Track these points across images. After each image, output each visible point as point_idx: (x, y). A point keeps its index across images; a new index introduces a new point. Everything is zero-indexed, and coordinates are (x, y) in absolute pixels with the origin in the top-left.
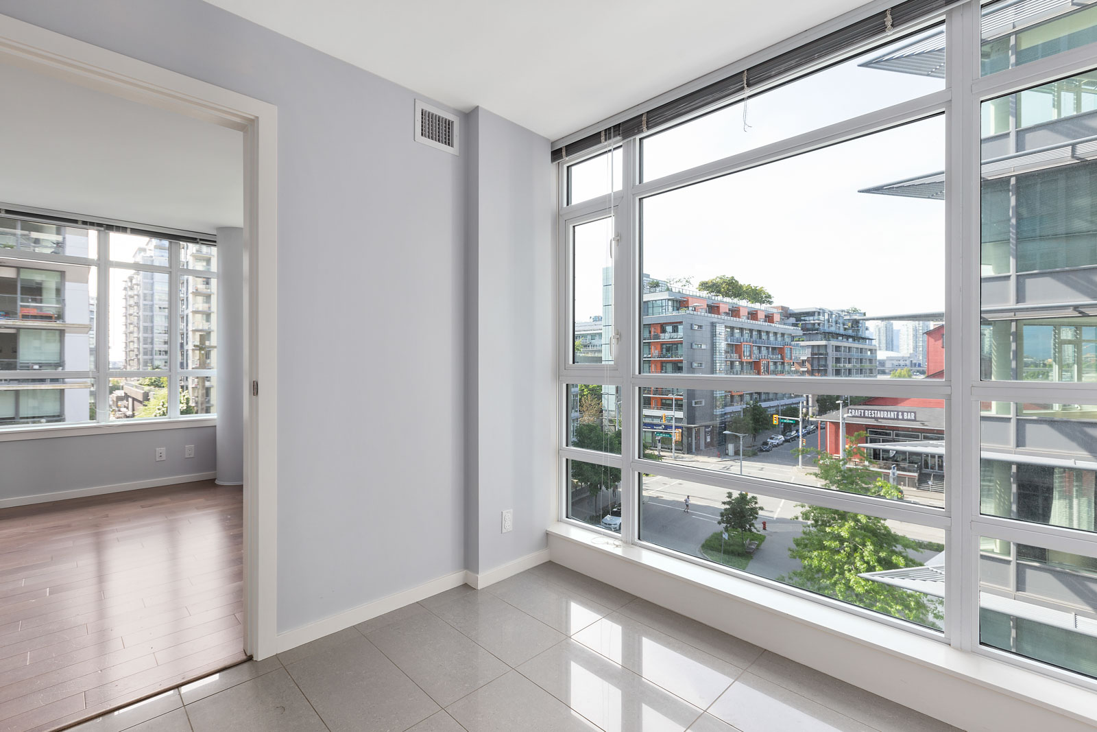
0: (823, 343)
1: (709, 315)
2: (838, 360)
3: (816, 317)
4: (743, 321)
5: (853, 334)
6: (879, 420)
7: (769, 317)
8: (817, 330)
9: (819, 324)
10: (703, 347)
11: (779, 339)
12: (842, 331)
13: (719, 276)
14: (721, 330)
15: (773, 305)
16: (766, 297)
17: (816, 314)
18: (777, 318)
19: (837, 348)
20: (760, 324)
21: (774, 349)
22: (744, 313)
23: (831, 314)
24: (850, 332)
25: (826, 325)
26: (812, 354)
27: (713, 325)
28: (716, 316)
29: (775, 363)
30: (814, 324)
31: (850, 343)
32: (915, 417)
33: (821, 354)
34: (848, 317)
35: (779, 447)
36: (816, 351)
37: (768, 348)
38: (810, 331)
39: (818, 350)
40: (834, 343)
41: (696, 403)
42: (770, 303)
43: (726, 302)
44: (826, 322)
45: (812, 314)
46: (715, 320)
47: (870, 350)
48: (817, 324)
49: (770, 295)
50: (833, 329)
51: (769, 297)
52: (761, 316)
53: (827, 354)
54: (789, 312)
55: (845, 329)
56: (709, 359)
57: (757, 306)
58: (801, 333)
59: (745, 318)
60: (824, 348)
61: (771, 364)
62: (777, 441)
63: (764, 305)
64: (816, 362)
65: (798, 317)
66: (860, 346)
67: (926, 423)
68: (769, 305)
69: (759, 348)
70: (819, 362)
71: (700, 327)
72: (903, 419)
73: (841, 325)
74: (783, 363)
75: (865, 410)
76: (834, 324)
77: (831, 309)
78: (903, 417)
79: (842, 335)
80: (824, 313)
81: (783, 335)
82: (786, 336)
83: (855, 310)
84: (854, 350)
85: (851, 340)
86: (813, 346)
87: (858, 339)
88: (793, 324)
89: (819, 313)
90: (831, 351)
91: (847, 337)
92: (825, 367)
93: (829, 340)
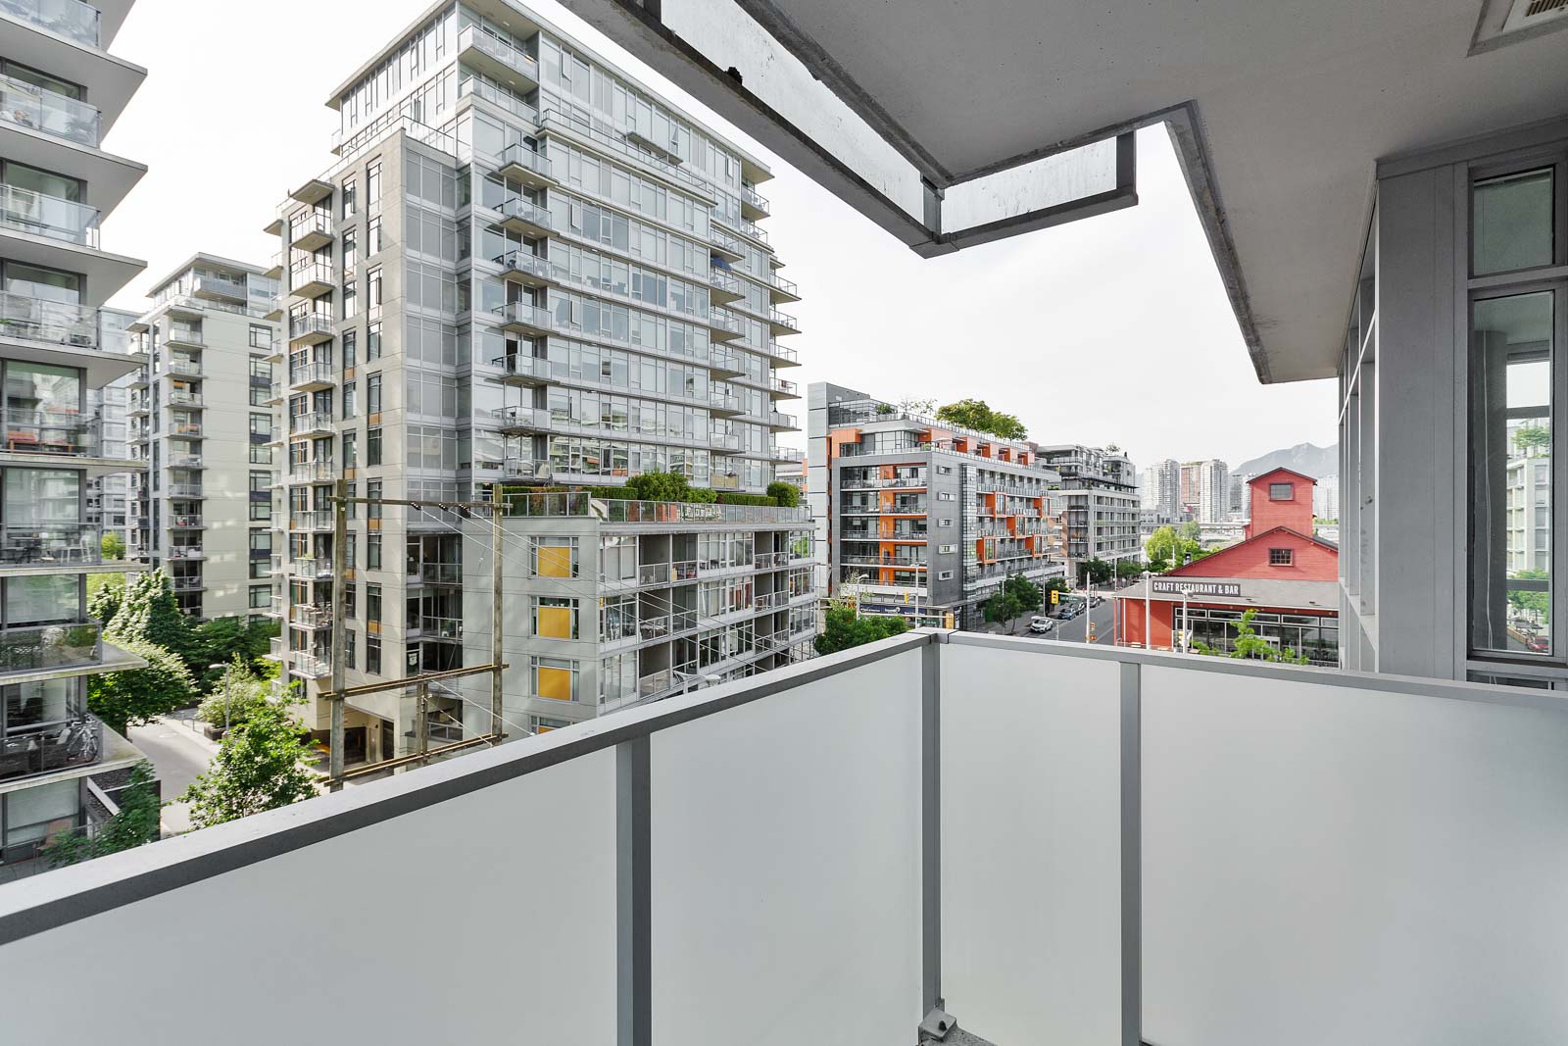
0: (1084, 492)
1: (958, 453)
2: (1099, 515)
3: (1073, 458)
4: (993, 463)
5: (1114, 481)
6: (1194, 596)
7: (1022, 457)
8: (1076, 474)
9: (1076, 467)
10: (952, 498)
11: (1035, 487)
12: (1101, 477)
13: (964, 399)
14: (972, 472)
15: (1026, 441)
16: (1018, 430)
17: (1073, 453)
18: (1031, 457)
19: (1099, 499)
20: (1013, 467)
21: (1028, 500)
22: (994, 450)
23: (1090, 454)
24: (1110, 478)
25: (1085, 469)
26: (1070, 507)
27: (963, 468)
28: (962, 454)
29: (1030, 519)
30: (1070, 467)
31: (1112, 492)
32: (1239, 591)
33: (1078, 507)
34: (1107, 459)
35: (1047, 633)
36: (1073, 503)
37: (1021, 499)
38: (1069, 476)
39: (1077, 502)
40: (1096, 492)
41: (944, 575)
42: (1023, 438)
43: (974, 437)
44: (1084, 464)
45: (1067, 453)
46: (965, 461)
47: (1133, 502)
48: (1073, 468)
49: (1022, 428)
50: (1092, 474)
51: (1021, 429)
52: (1014, 455)
53: (1087, 507)
54: (1038, 450)
55: (1105, 474)
56: (958, 515)
57: (1006, 442)
58: (1059, 478)
59: (995, 457)
60: (1083, 500)
61: (1026, 520)
62: (1045, 626)
63: (1015, 440)
64: (1073, 518)
65: (1049, 455)
66: (1123, 497)
67: (1253, 600)
68: (1021, 441)
69: (1012, 498)
70: (1077, 518)
71: (948, 470)
72: (1224, 595)
73: (1100, 469)
74: (1038, 520)
75: (1175, 583)
76: (1092, 467)
77: (1089, 447)
78: (1224, 591)
79: (1103, 482)
80: (1082, 452)
81: (1038, 481)
82: (1042, 483)
83: (1114, 449)
84: (1116, 501)
85: (1112, 488)
86: (1070, 497)
87: (1119, 486)
88: (1044, 467)
89: (1076, 452)
90: (1092, 503)
91: (1108, 484)
92: (1085, 523)
93: (1089, 488)
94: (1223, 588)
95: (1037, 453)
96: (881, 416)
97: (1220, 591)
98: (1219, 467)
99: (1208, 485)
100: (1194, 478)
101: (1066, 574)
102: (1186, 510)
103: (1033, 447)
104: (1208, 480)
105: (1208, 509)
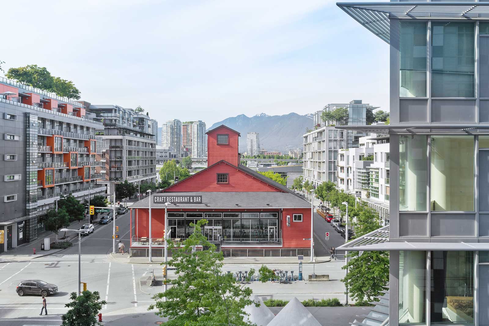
0: (120, 137)
1: (22, 105)
2: (130, 152)
3: (113, 114)
4: (53, 114)
5: (140, 130)
6: (177, 204)
7: (76, 111)
8: (115, 125)
9: (115, 120)
10: (16, 138)
11: (85, 132)
12: (132, 128)
13: (30, 64)
14: (34, 119)
15: (80, 100)
16: (73, 91)
17: (113, 111)
18: (83, 112)
19: (130, 142)
20: (68, 118)
21: (81, 141)
22: (54, 105)
23: (124, 112)
24: (137, 129)
25: (121, 122)
26: (111, 147)
27: (26, 116)
28: (26, 105)
29: (82, 155)
30: (111, 120)
31: (138, 138)
32: (201, 200)
33: (117, 147)
34: (136, 116)
35: (90, 236)
36: (113, 144)
37: (75, 141)
38: (110, 126)
39: (115, 144)
40: (127, 137)
41: (8, 198)
42: (78, 98)
43: (38, 93)
44: (121, 119)
45: (109, 111)
46: (28, 111)
47: (152, 144)
48: (113, 121)
49: (77, 90)
50: (125, 125)
51: (76, 91)
52: (70, 109)
53: (122, 147)
54: (91, 107)
55: (134, 126)
56: (22, 151)
57: (65, 100)
58: (103, 127)
59: (55, 110)
60: (119, 142)
61: (79, 156)
62: (88, 230)
63: (72, 99)
64: (113, 154)
65: (98, 111)
66: (145, 141)
67: (208, 205)
68: (76, 100)
69: (68, 140)
70: (115, 154)
71: (13, 117)
72: (193, 203)
73: (131, 123)
74: (88, 156)
75: (166, 197)
76: (126, 121)
77: (124, 107)
78: (193, 200)
79: (133, 131)
80: (119, 110)
81: (88, 128)
82: (91, 130)
83: (141, 110)
84: (141, 144)
85: (139, 135)
86: (111, 140)
87: (143, 134)
88: (94, 119)
89: (115, 110)
90: (125, 145)
91: (136, 133)
92: (121, 158)
93: (123, 135)
94: (193, 199)
95: (90, 109)
97: (191, 201)
98: (201, 125)
99: (196, 136)
100: (189, 131)
101: (108, 192)
102: (185, 150)
103: (87, 105)
104: (196, 133)
105: (196, 150)
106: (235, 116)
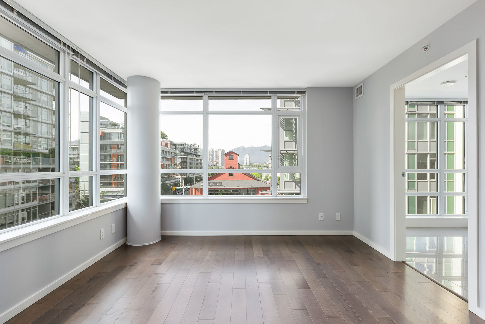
0: (186, 157)
2: (190, 163)
3: (183, 146)
5: (195, 153)
7: (166, 145)
8: (184, 151)
9: (184, 149)
11: (170, 154)
12: (191, 152)
15: (168, 140)
16: (165, 136)
17: (183, 145)
18: (169, 145)
19: (190, 159)
21: (168, 159)
23: (188, 145)
24: (194, 153)
25: (186, 150)
26: (182, 161)
29: (169, 165)
30: (182, 149)
31: (194, 157)
32: (222, 184)
33: (184, 161)
34: (193, 147)
37: (166, 158)
38: (182, 151)
39: (184, 160)
40: (189, 157)
42: (167, 139)
44: (186, 148)
45: (181, 145)
47: (200, 160)
49: (167, 136)
50: (188, 151)
51: (166, 136)
52: (163, 144)
55: (192, 151)
58: (178, 152)
60: (186, 159)
61: (167, 165)
63: (164, 139)
64: (183, 164)
65: (176, 145)
66: (197, 158)
67: (225, 186)
68: (166, 140)
70: (184, 164)
73: (191, 150)
74: (171, 165)
76: (189, 149)
77: (188, 143)
79: (192, 154)
80: (186, 145)
81: (171, 153)
82: (173, 153)
83: (195, 144)
84: (195, 160)
85: (194, 156)
86: (182, 158)
87: (196, 155)
88: (174, 149)
89: (184, 144)
90: (188, 160)
91: (193, 155)
92: (186, 166)
93: (187, 156)
94: (218, 183)
95: (173, 144)
96: (113, 127)
97: (217, 184)
98: (223, 151)
99: (221, 156)
100: (218, 154)
101: (181, 181)
102: (216, 163)
103: (171, 142)
104: (221, 155)
105: (221, 163)
106: (239, 147)
